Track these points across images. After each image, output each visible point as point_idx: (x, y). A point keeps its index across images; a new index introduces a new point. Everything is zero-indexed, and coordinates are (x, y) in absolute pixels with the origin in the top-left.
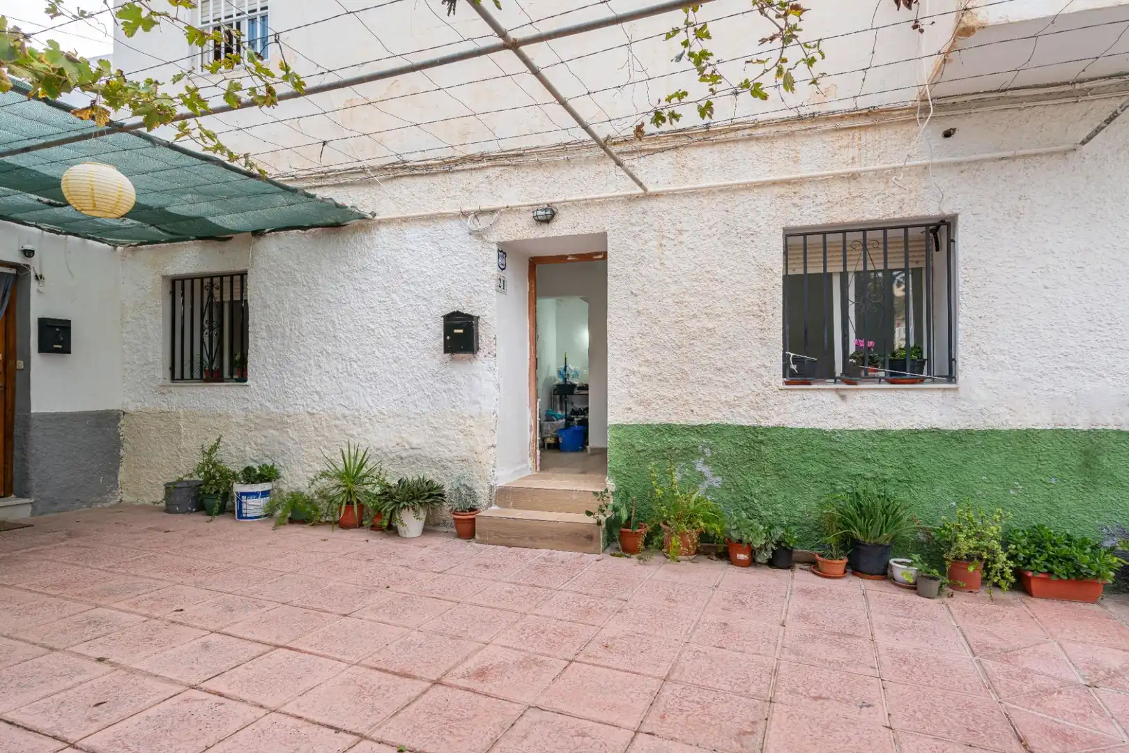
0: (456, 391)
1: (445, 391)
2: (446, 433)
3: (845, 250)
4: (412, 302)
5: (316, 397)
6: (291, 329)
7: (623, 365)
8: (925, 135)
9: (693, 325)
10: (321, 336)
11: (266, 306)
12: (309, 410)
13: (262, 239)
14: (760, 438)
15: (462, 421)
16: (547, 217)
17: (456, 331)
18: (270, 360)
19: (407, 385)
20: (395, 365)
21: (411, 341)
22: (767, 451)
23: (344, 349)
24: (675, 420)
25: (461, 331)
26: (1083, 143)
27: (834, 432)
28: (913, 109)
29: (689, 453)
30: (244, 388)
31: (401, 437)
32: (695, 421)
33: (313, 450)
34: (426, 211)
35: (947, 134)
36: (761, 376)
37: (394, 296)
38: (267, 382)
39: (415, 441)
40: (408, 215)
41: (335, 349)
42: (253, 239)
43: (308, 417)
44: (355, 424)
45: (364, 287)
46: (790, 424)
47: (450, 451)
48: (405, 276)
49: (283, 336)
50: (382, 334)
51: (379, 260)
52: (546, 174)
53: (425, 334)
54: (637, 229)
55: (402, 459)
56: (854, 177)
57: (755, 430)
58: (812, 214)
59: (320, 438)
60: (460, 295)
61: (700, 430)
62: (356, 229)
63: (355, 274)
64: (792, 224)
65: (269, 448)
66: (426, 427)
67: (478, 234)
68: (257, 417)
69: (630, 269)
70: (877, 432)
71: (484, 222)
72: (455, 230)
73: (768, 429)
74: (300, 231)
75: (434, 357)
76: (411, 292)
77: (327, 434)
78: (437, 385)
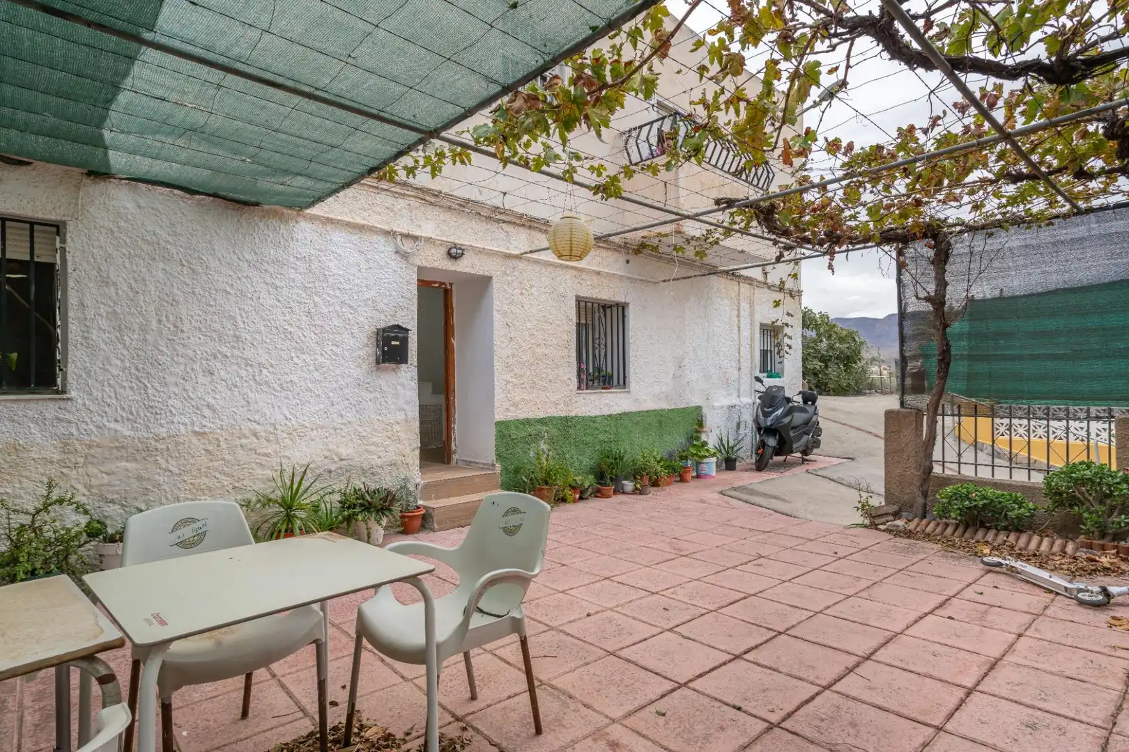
0: (382, 400)
1: (370, 400)
2: (373, 440)
3: (593, 313)
4: (338, 308)
5: (207, 412)
6: (160, 321)
7: (504, 377)
8: (622, 258)
9: (539, 350)
10: (214, 335)
11: (105, 282)
12: (197, 429)
14: (569, 423)
15: (389, 428)
16: (454, 253)
17: (393, 343)
18: (118, 362)
19: (331, 394)
20: (316, 374)
21: (334, 348)
22: (571, 431)
23: (248, 353)
24: (532, 416)
25: (398, 343)
26: (664, 281)
27: (595, 417)
28: (620, 246)
29: (537, 437)
30: (62, 404)
31: (329, 450)
32: (541, 415)
33: (205, 480)
34: (353, 218)
35: (627, 263)
36: (569, 385)
37: (317, 299)
38: (113, 395)
39: (343, 451)
40: (331, 216)
41: (236, 352)
43: (194, 440)
44: (268, 441)
45: (278, 283)
46: (580, 414)
47: (380, 457)
48: (331, 280)
49: (144, 329)
50: (303, 338)
51: (299, 256)
52: (453, 218)
53: (352, 342)
54: (510, 278)
55: (330, 472)
56: (598, 273)
57: (567, 419)
58: (586, 292)
59: (216, 464)
60: (385, 308)
61: (542, 421)
62: (266, 215)
63: (266, 265)
64: (579, 294)
65: (117, 488)
66: (353, 436)
67: (405, 256)
68: (90, 447)
69: (506, 307)
70: (609, 416)
71: (407, 246)
72: (384, 248)
73: (572, 418)
74: (176, 191)
75: (359, 366)
76: (337, 297)
77: (227, 457)
78: (363, 394)
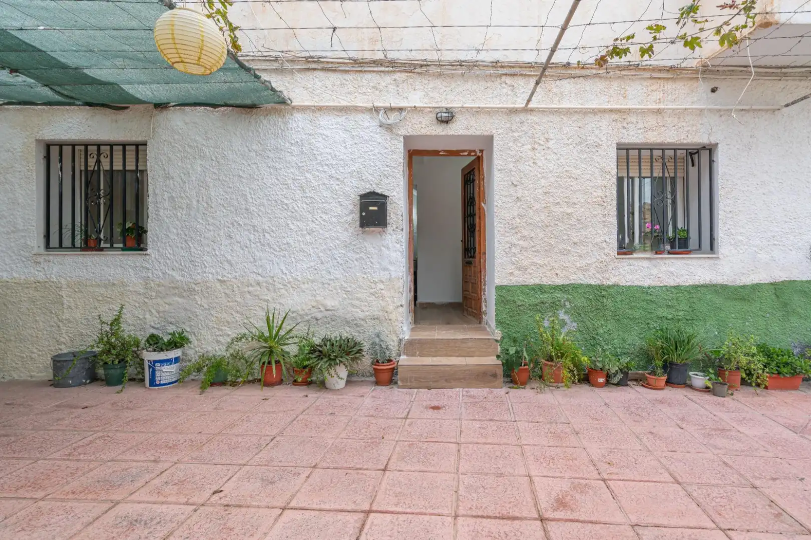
0: (368, 260)
1: (356, 260)
2: (359, 295)
3: (652, 162)
4: (326, 182)
5: (226, 265)
6: (198, 201)
7: (507, 239)
8: (703, 87)
9: (557, 210)
10: (232, 209)
11: (168, 177)
12: (220, 278)
13: (165, 112)
14: (604, 293)
15: (373, 285)
16: (446, 118)
17: (371, 208)
18: (175, 231)
19: (321, 254)
20: (308, 237)
21: (324, 216)
22: (608, 302)
23: (255, 222)
24: (546, 281)
25: (376, 208)
26: (787, 105)
27: (649, 288)
28: (696, 71)
29: (555, 306)
30: (143, 257)
31: (317, 301)
32: (559, 282)
33: (226, 316)
34: (339, 102)
35: (713, 91)
36: (604, 248)
37: (308, 175)
38: (171, 252)
39: (330, 303)
40: (321, 104)
41: (247, 221)
42: (155, 112)
43: (218, 285)
44: (268, 290)
45: (277, 165)
46: (623, 282)
47: (363, 311)
48: (319, 158)
49: (189, 207)
50: (297, 208)
51: (293, 142)
52: (444, 83)
53: (339, 210)
54: (516, 134)
55: (317, 319)
56: (659, 112)
57: (599, 288)
58: (634, 136)
59: (231, 304)
60: (370, 178)
61: (563, 288)
62: (269, 112)
63: (268, 152)
64: (623, 141)
65: (173, 315)
66: (339, 291)
67: (389, 128)
68: (159, 286)
69: (511, 165)
70: (674, 287)
71: (393, 118)
72: (368, 123)
73: (609, 287)
74: (208, 108)
75: (346, 230)
76: (325, 172)
77: (238, 300)
78: (349, 254)
